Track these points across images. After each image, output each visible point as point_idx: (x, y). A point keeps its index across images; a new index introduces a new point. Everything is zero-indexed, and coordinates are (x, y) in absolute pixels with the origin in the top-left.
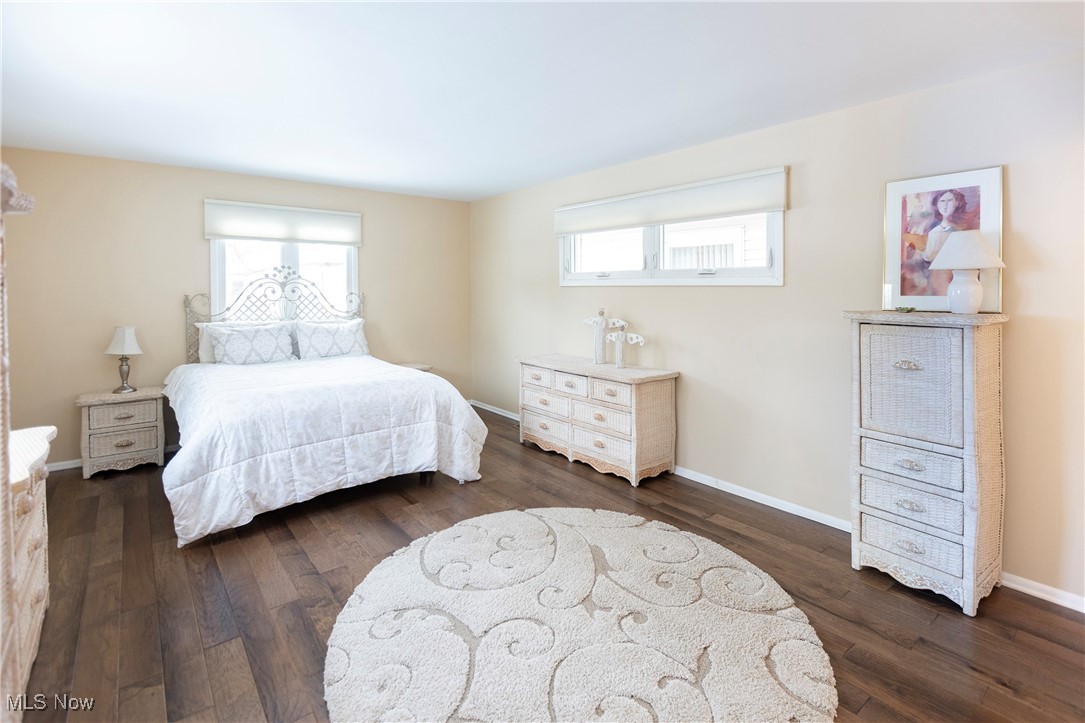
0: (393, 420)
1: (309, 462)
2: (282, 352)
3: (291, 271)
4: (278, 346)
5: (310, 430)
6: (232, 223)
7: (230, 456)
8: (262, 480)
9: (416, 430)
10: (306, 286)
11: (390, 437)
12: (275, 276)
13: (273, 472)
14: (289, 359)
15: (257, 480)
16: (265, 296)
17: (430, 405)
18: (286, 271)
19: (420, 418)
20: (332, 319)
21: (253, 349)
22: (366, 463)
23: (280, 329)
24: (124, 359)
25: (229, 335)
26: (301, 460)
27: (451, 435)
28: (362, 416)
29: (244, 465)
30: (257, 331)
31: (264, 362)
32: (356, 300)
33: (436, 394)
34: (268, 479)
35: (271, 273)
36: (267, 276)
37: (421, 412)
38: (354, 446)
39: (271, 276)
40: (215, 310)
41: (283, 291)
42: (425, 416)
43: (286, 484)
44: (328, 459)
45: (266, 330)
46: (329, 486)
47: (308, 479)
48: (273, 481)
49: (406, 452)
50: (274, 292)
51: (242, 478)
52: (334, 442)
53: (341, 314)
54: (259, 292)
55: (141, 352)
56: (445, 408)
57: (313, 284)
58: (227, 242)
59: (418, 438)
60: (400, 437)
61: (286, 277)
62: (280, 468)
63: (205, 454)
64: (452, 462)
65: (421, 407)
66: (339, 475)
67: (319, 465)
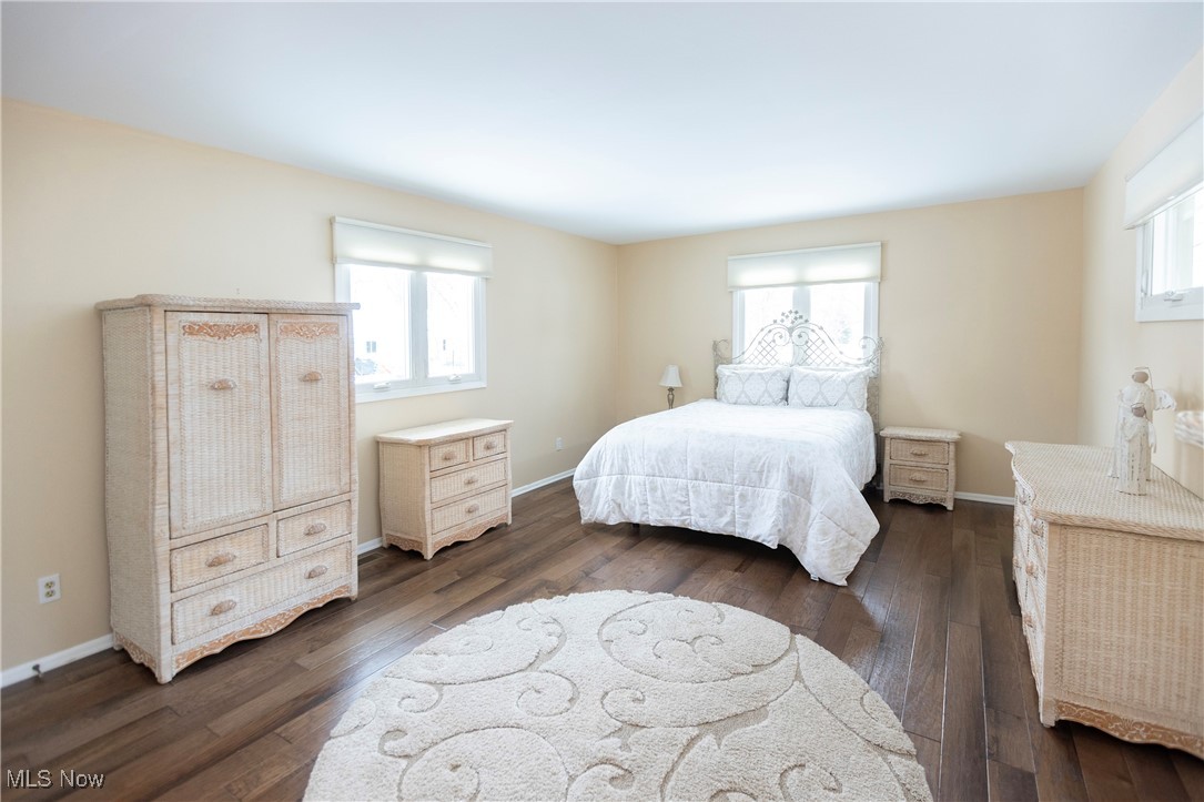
0: (736, 476)
1: (659, 492)
2: (770, 396)
3: (798, 316)
4: (766, 391)
5: (661, 465)
6: (749, 275)
7: (607, 470)
8: (626, 495)
9: (761, 495)
10: (813, 331)
11: (733, 494)
12: (782, 321)
13: (633, 492)
14: (776, 404)
15: (623, 494)
16: (774, 341)
17: (778, 471)
18: (793, 315)
19: (767, 483)
20: (842, 365)
21: (743, 391)
22: (706, 513)
23: (774, 374)
24: (671, 389)
25: (729, 376)
26: (654, 489)
27: (808, 514)
28: (704, 464)
29: (614, 478)
30: (751, 375)
31: (751, 403)
32: (872, 346)
33: (792, 459)
34: (630, 496)
35: (779, 318)
36: (775, 321)
37: (767, 477)
38: (697, 492)
39: (778, 321)
40: (736, 353)
41: (791, 336)
42: (771, 482)
43: (641, 505)
44: (676, 496)
45: (760, 374)
46: (675, 521)
47: (657, 507)
48: (632, 499)
49: (749, 516)
50: (781, 337)
51: (610, 488)
52: (681, 482)
53: (850, 361)
54: (769, 338)
55: (680, 385)
56: (803, 481)
57: (821, 328)
58: (747, 292)
59: (762, 504)
60: (742, 496)
61: (793, 322)
62: (638, 490)
63: (594, 462)
64: (805, 548)
65: (769, 471)
66: (683, 514)
67: (667, 498)
